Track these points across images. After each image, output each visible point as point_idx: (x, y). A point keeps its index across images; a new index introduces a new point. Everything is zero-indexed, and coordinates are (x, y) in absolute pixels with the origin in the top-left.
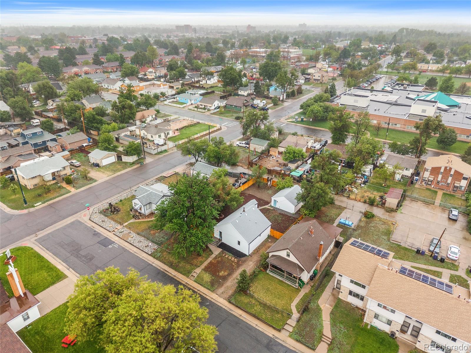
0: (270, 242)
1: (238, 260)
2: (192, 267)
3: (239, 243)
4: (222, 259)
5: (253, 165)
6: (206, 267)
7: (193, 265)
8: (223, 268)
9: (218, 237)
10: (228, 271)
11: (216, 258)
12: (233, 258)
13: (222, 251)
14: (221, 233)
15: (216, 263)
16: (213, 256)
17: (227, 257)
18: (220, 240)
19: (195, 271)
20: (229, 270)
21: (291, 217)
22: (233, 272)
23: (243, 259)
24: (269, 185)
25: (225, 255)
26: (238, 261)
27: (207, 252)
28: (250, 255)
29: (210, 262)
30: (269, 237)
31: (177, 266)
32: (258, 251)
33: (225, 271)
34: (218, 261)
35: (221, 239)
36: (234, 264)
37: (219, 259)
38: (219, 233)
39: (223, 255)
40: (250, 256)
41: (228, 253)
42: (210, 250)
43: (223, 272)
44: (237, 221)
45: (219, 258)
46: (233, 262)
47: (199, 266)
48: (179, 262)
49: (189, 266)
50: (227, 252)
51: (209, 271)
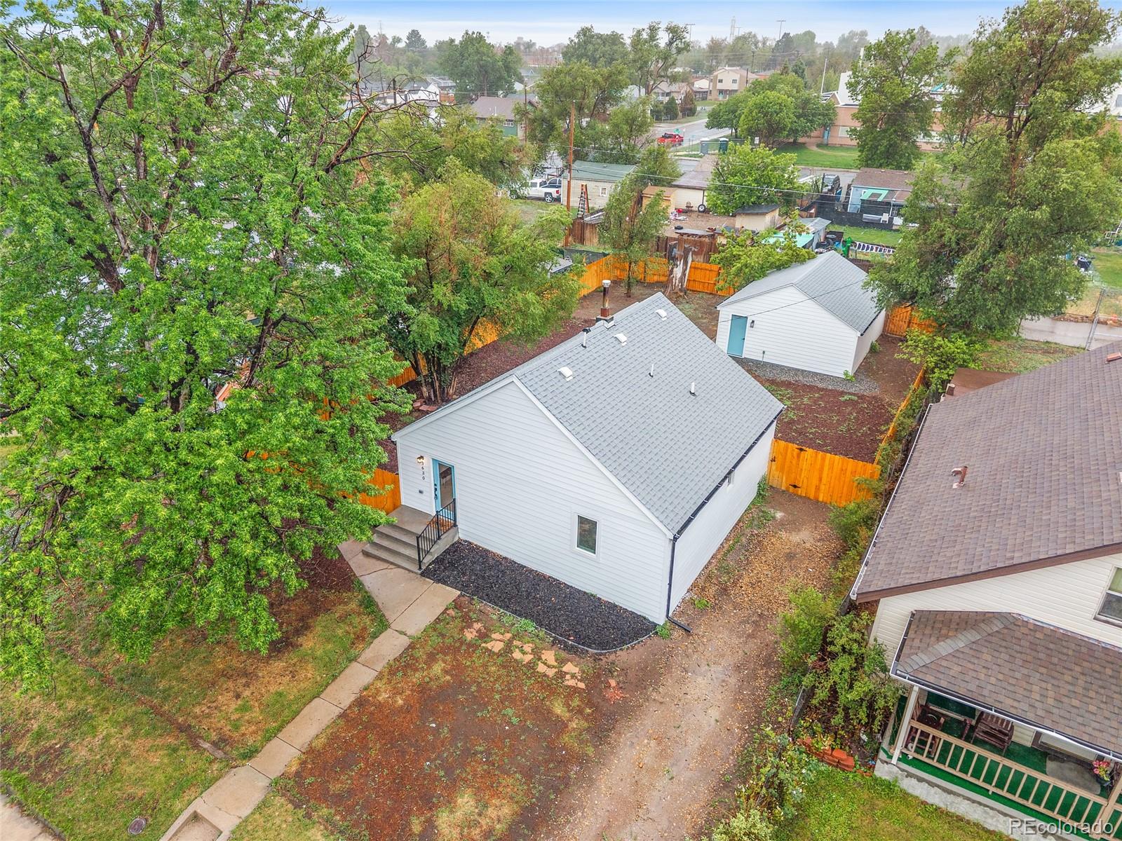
0: (782, 524)
1: (588, 664)
2: (190, 760)
3: (587, 535)
4: (456, 670)
5: (587, 233)
6: (311, 753)
7: (194, 740)
8: (468, 753)
9: (429, 505)
10: (511, 783)
11: (404, 663)
12: (549, 656)
13: (457, 605)
14: (446, 473)
15: (406, 709)
16: (388, 646)
17: (497, 646)
18: (441, 525)
19: (199, 806)
20: (528, 775)
21: (842, 393)
22: (561, 786)
23: (626, 656)
24: (676, 282)
25: (484, 636)
26: (596, 680)
27: (342, 619)
28: (681, 624)
29: (360, 702)
30: (766, 493)
31: (49, 759)
32: (724, 591)
33: (487, 789)
34: (422, 688)
35: (446, 515)
36: (559, 709)
37: (437, 668)
38: (430, 480)
39: (470, 635)
40: (677, 634)
41: (509, 618)
42: (369, 603)
43: (466, 802)
44: (567, 371)
45: (431, 658)
46: (551, 686)
47: (250, 754)
48: (78, 721)
49: (156, 759)
50: (493, 612)
51: (338, 800)
